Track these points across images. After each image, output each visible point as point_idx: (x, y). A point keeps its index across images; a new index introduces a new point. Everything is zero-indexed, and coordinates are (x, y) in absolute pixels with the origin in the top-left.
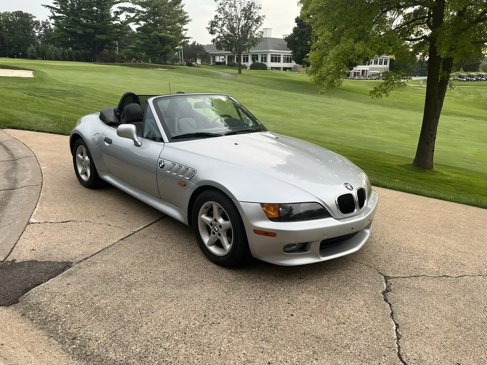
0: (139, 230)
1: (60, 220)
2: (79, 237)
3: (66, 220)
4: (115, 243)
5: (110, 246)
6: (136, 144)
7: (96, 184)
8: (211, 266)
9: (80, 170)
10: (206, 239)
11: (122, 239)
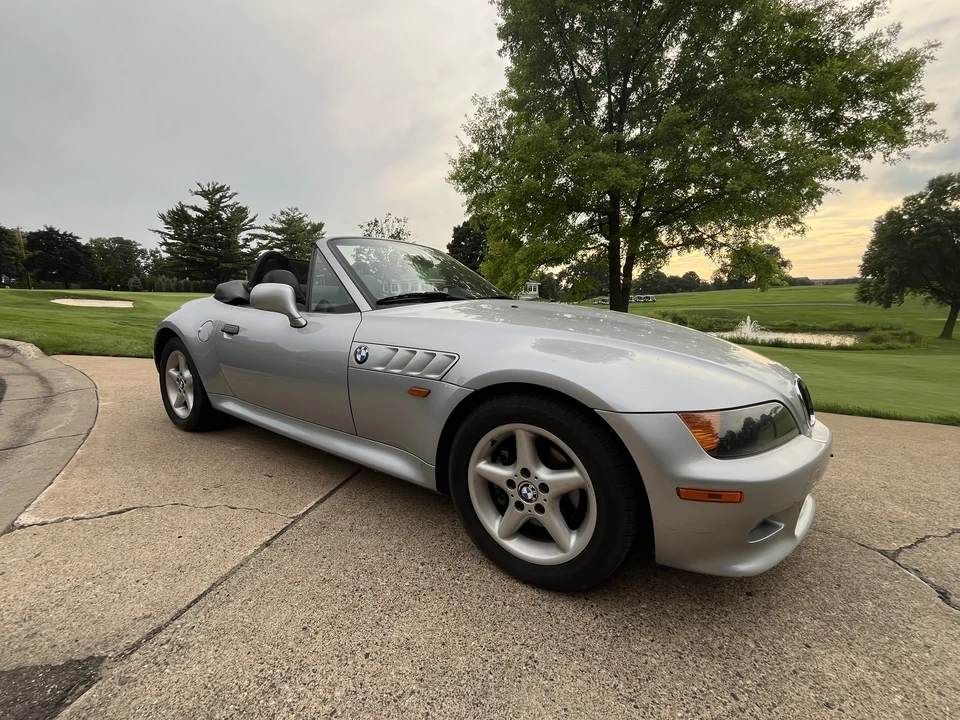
0: (306, 512)
1: (104, 510)
2: (148, 555)
3: (121, 508)
4: (247, 559)
5: (233, 571)
6: (295, 324)
7: (207, 421)
8: (523, 594)
9: (173, 398)
10: (494, 525)
11: (267, 544)
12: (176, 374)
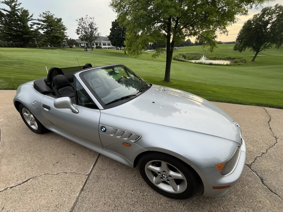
0: (91, 172)
2: (43, 202)
3: (26, 179)
4: (78, 198)
5: (75, 204)
9: (29, 123)
10: (153, 180)
11: (82, 190)
12: (27, 115)
